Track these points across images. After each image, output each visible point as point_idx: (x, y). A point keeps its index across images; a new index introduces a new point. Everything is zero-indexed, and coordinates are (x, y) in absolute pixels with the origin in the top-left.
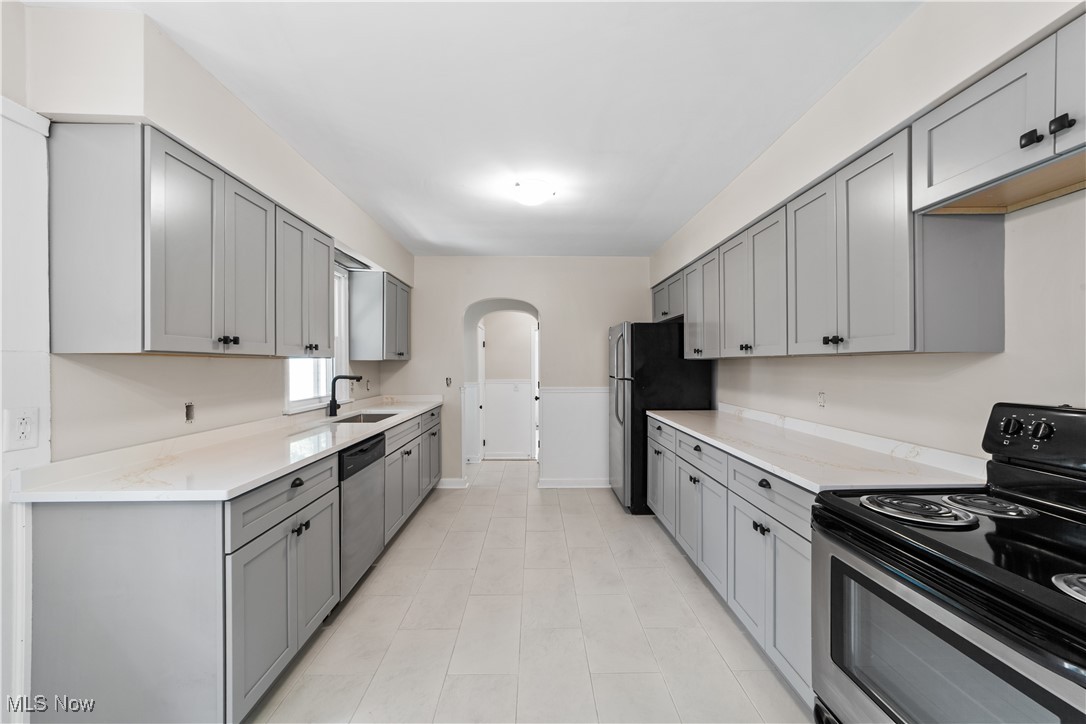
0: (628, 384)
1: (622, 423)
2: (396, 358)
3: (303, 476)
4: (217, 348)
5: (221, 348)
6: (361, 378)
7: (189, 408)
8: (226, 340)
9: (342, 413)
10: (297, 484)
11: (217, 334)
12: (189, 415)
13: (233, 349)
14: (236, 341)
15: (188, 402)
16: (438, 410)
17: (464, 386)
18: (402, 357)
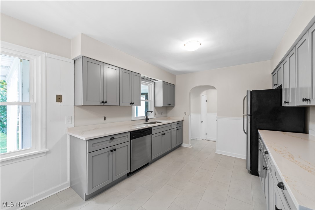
0: (249, 117)
1: (247, 134)
2: (168, 106)
3: (115, 137)
4: (101, 104)
5: (102, 104)
6: (152, 111)
8: (103, 102)
9: (149, 121)
10: (112, 139)
12: (105, 119)
13: (106, 104)
14: (106, 102)
15: (104, 116)
16: (181, 122)
17: (190, 115)
18: (171, 106)
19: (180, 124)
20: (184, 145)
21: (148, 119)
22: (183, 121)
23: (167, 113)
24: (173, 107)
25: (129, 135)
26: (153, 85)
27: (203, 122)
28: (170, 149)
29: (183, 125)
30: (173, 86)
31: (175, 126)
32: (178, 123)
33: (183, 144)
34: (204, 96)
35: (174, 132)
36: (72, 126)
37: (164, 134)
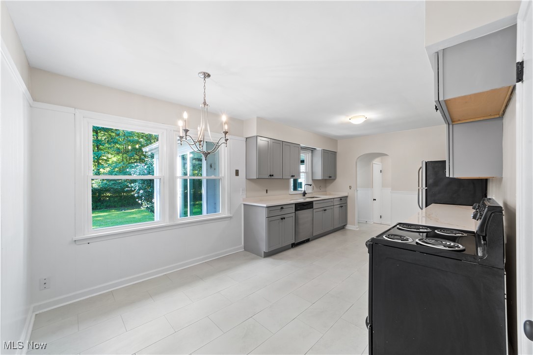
1: (421, 208)
2: (329, 178)
3: (284, 207)
5: (270, 177)
7: (267, 190)
8: (270, 175)
9: (306, 196)
10: (282, 208)
11: (269, 174)
12: (267, 192)
13: (272, 177)
14: (273, 175)
16: (345, 198)
17: (356, 189)
18: (332, 178)
19: (343, 201)
20: (349, 227)
21: (306, 194)
22: (347, 197)
23: (326, 187)
24: (335, 179)
25: (294, 206)
26: (310, 154)
27: (375, 200)
28: (332, 228)
29: (347, 201)
30: (335, 153)
31: (337, 202)
32: (341, 199)
33: (348, 225)
34: (377, 164)
35: (337, 209)
36: (245, 197)
37: (325, 210)
